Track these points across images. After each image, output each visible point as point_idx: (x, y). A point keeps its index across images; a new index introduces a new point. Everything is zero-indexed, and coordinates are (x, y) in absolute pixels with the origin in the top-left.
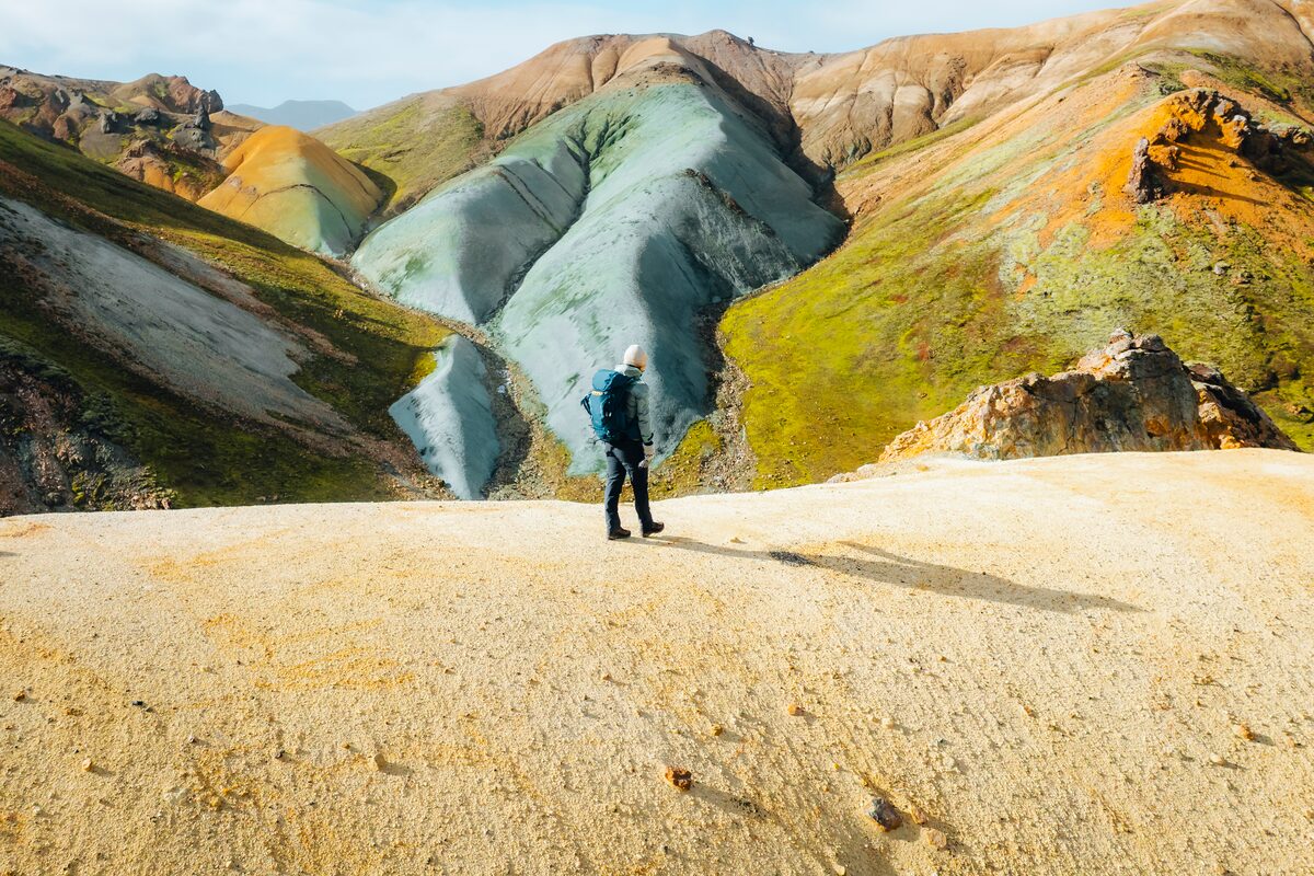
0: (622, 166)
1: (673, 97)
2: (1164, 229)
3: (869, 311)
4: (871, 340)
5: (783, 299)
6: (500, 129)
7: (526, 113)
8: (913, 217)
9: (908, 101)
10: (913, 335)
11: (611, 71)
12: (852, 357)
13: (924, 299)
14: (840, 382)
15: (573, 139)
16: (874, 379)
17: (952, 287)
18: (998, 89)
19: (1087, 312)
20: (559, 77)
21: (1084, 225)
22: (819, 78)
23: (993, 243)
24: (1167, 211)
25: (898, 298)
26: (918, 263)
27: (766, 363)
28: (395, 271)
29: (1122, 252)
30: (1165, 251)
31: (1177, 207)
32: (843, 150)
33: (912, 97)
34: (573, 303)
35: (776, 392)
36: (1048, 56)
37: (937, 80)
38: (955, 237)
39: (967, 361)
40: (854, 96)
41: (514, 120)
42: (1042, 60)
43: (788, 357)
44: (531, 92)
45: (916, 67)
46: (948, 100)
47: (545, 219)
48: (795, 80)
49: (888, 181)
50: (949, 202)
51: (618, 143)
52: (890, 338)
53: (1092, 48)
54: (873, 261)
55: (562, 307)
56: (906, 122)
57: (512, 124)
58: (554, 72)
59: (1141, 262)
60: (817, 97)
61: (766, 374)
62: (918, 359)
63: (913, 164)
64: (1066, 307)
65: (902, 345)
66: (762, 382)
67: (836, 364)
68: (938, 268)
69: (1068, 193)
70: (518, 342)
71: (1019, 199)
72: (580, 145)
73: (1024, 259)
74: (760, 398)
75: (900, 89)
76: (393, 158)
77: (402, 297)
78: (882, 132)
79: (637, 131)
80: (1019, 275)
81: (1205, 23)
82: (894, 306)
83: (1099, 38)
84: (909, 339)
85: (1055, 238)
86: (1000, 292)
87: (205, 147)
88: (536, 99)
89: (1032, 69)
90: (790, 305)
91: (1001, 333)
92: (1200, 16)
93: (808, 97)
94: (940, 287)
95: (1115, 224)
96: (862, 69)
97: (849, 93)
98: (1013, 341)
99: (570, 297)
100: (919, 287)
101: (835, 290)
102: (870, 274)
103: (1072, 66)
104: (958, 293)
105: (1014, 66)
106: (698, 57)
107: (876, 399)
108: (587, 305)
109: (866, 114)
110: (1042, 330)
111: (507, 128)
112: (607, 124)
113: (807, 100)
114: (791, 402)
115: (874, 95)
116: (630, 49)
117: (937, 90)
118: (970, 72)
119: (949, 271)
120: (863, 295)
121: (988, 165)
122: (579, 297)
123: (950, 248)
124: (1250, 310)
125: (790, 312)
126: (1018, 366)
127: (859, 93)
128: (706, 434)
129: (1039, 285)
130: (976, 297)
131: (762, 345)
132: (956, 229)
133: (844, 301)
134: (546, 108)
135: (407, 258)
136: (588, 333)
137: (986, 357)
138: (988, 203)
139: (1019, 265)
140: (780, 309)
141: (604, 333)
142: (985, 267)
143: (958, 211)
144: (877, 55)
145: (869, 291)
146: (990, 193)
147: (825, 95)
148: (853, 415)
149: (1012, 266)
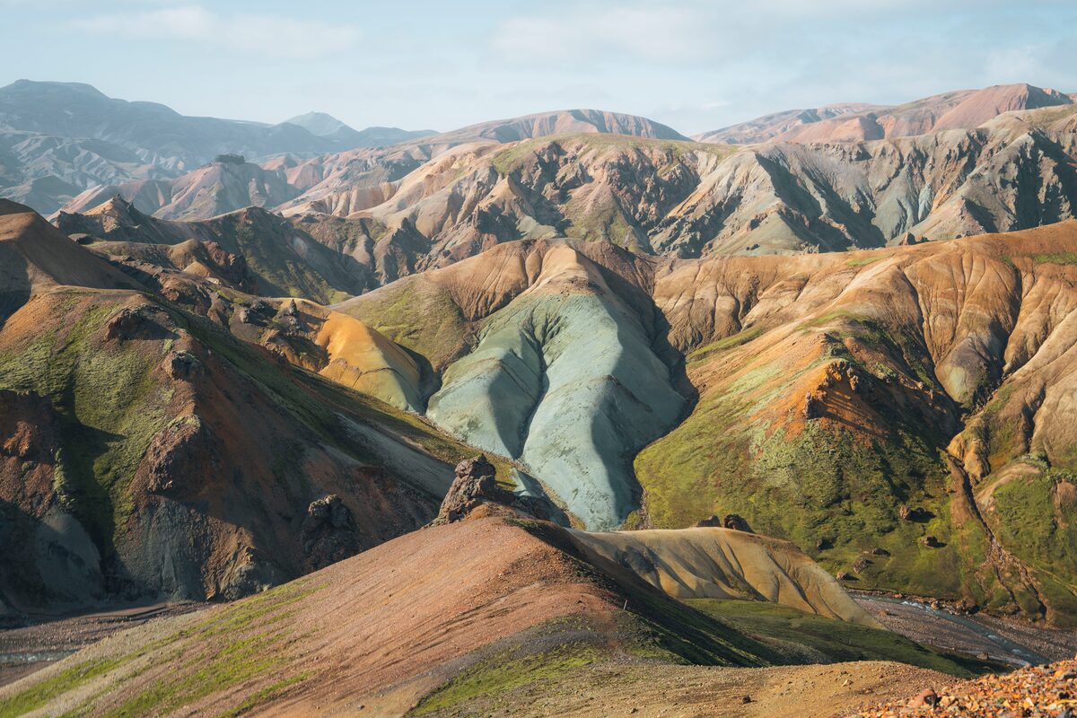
0: (562, 356)
1: (586, 306)
2: (814, 433)
3: (697, 462)
4: (696, 476)
5: (659, 451)
6: (473, 313)
7: (487, 299)
8: (719, 409)
9: (723, 307)
10: (714, 475)
11: (538, 270)
12: (689, 484)
13: (719, 458)
14: (685, 495)
15: (528, 331)
16: (699, 494)
17: (731, 453)
18: (775, 305)
19: (779, 469)
20: (504, 273)
21: (784, 429)
22: (670, 282)
23: (749, 433)
24: (817, 424)
25: (709, 456)
26: (718, 439)
27: (654, 485)
28: (462, 427)
29: (796, 442)
30: (812, 443)
31: (822, 422)
32: (686, 341)
33: (725, 304)
34: (564, 452)
35: (660, 499)
36: (804, 285)
37: (742, 290)
38: (734, 428)
39: (734, 488)
40: (692, 300)
41: (480, 305)
42: (801, 289)
43: (664, 483)
44: (487, 283)
45: (729, 282)
46: (748, 308)
47: (528, 393)
48: (655, 280)
49: (709, 374)
50: (735, 404)
51: (557, 338)
52: (705, 476)
53: (828, 286)
54: (700, 435)
55: (559, 454)
56: (723, 322)
57: (479, 309)
58: (500, 269)
59: (802, 448)
60: (669, 297)
61: (655, 490)
62: (715, 486)
63: (724, 364)
64: (772, 467)
65: (710, 479)
66: (655, 494)
67: (683, 487)
68: (726, 443)
69: (781, 410)
70: (539, 470)
71: (761, 411)
72: (533, 335)
73: (759, 444)
74: (654, 501)
75: (719, 298)
76: (412, 336)
77: (469, 442)
78: (708, 328)
79: (568, 330)
80: (756, 451)
81: (872, 296)
82: (707, 460)
83: (832, 279)
84: (713, 477)
85: (772, 434)
86: (748, 457)
87: (301, 329)
88: (491, 289)
89: (795, 294)
90: (663, 455)
91: (747, 477)
92: (870, 291)
93: (664, 296)
94: (726, 453)
95: (796, 428)
96: (697, 278)
97: (690, 298)
98: (751, 480)
99: (562, 449)
100: (717, 452)
101: (683, 449)
102: (698, 442)
103: (815, 297)
104: (733, 457)
105: (784, 291)
106: (593, 263)
107: (699, 503)
108: (571, 454)
109: (699, 315)
110: (762, 476)
111: (477, 312)
112: (547, 320)
113: (664, 299)
114: (667, 503)
115: (704, 302)
116: (548, 253)
117: (742, 300)
118: (761, 288)
119: (730, 445)
120: (695, 453)
121: (755, 382)
122: (567, 449)
123: (732, 433)
124: (839, 470)
125: (663, 459)
126: (752, 490)
127: (696, 298)
128: (635, 516)
129: (763, 456)
130: (740, 459)
131: (652, 476)
132: (735, 423)
133: (686, 456)
134: (499, 298)
135: (466, 420)
136: (577, 469)
137: (741, 487)
138: (751, 410)
139: (757, 446)
140: (658, 457)
141: (585, 470)
142: (744, 444)
143: (738, 411)
144: (706, 269)
145: (697, 451)
146: (752, 403)
147: (674, 297)
148: (691, 509)
149: (754, 446)
